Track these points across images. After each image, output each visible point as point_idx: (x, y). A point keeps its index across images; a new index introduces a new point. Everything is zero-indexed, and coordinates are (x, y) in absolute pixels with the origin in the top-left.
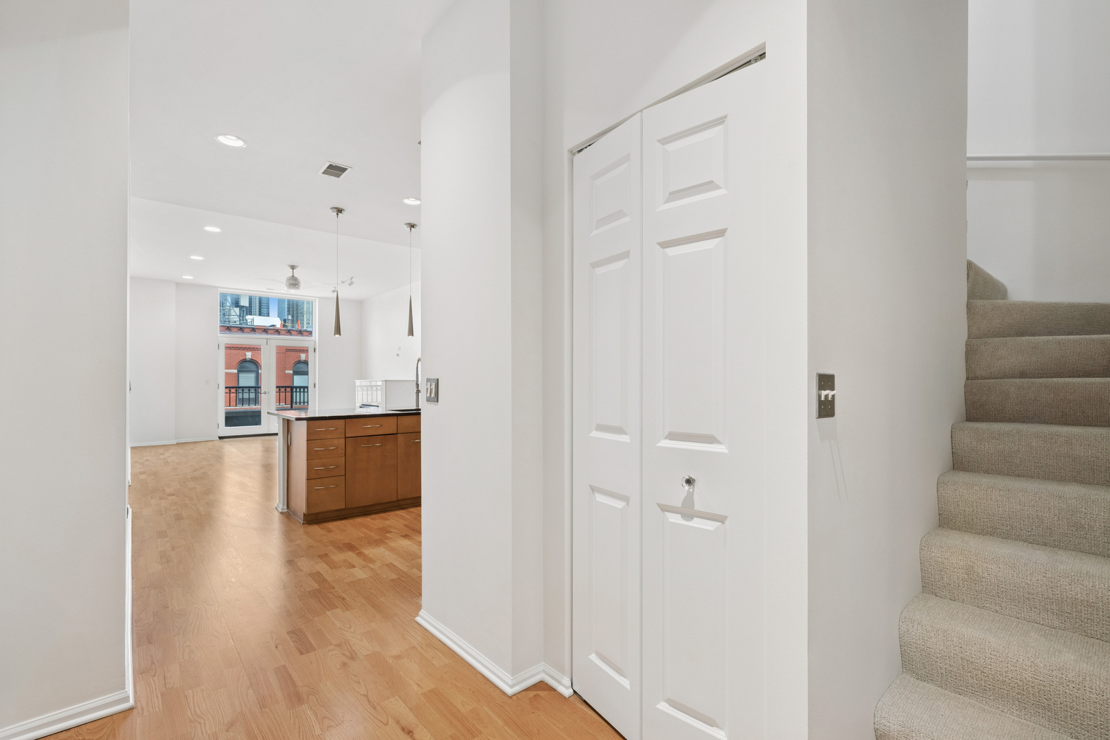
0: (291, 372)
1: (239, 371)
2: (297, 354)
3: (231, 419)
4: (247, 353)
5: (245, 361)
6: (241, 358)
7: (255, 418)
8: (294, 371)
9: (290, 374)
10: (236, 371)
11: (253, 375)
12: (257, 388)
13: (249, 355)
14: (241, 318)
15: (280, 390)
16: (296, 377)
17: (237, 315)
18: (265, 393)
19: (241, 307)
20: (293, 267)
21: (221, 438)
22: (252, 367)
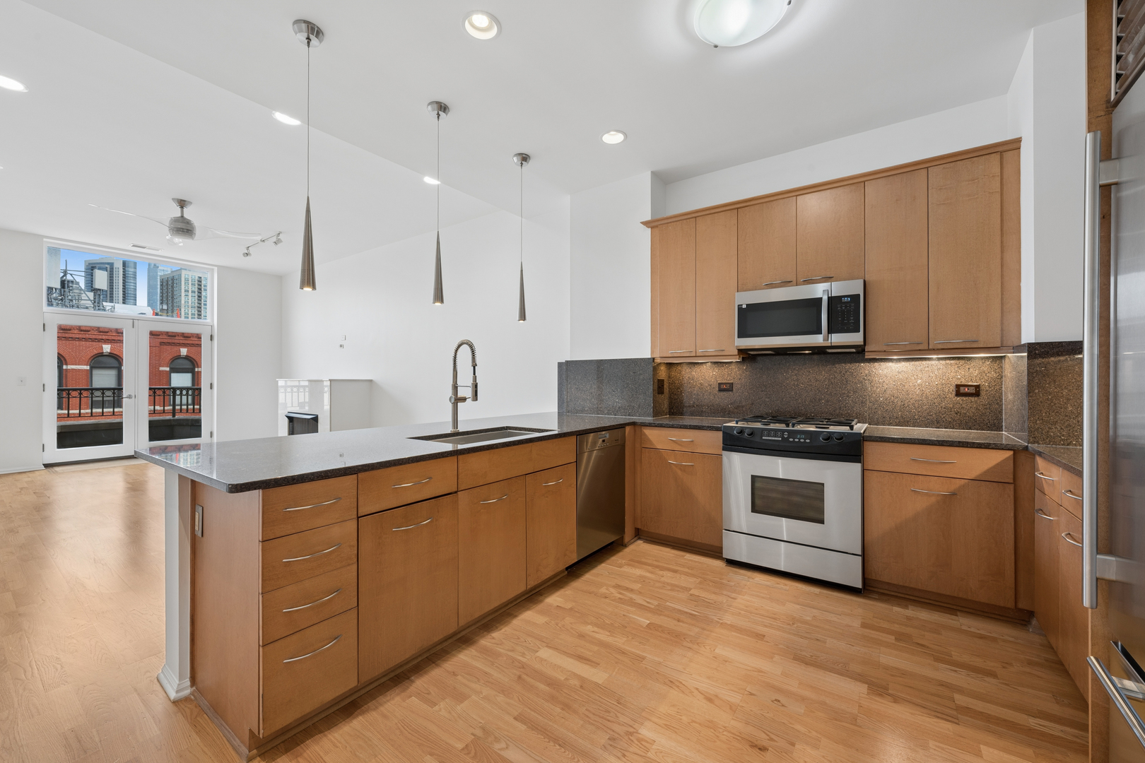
0: (168, 369)
1: (92, 368)
2: (175, 348)
3: (67, 437)
4: (104, 346)
5: (101, 355)
6: (96, 352)
7: (112, 434)
8: (171, 368)
9: (166, 371)
10: (88, 368)
11: (113, 373)
12: (118, 391)
13: (107, 348)
14: (96, 304)
15: (155, 393)
16: (174, 376)
17: (90, 300)
18: (130, 397)
19: (95, 291)
20: (182, 204)
21: (47, 466)
22: (113, 362)
